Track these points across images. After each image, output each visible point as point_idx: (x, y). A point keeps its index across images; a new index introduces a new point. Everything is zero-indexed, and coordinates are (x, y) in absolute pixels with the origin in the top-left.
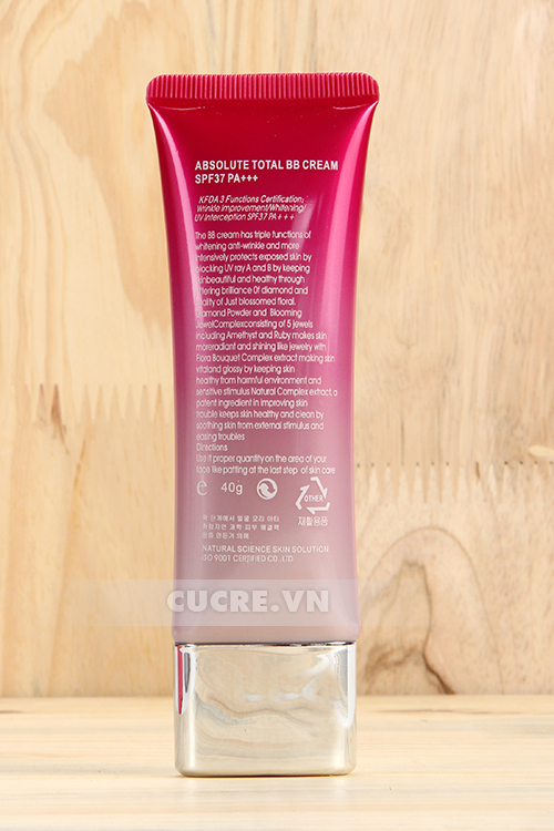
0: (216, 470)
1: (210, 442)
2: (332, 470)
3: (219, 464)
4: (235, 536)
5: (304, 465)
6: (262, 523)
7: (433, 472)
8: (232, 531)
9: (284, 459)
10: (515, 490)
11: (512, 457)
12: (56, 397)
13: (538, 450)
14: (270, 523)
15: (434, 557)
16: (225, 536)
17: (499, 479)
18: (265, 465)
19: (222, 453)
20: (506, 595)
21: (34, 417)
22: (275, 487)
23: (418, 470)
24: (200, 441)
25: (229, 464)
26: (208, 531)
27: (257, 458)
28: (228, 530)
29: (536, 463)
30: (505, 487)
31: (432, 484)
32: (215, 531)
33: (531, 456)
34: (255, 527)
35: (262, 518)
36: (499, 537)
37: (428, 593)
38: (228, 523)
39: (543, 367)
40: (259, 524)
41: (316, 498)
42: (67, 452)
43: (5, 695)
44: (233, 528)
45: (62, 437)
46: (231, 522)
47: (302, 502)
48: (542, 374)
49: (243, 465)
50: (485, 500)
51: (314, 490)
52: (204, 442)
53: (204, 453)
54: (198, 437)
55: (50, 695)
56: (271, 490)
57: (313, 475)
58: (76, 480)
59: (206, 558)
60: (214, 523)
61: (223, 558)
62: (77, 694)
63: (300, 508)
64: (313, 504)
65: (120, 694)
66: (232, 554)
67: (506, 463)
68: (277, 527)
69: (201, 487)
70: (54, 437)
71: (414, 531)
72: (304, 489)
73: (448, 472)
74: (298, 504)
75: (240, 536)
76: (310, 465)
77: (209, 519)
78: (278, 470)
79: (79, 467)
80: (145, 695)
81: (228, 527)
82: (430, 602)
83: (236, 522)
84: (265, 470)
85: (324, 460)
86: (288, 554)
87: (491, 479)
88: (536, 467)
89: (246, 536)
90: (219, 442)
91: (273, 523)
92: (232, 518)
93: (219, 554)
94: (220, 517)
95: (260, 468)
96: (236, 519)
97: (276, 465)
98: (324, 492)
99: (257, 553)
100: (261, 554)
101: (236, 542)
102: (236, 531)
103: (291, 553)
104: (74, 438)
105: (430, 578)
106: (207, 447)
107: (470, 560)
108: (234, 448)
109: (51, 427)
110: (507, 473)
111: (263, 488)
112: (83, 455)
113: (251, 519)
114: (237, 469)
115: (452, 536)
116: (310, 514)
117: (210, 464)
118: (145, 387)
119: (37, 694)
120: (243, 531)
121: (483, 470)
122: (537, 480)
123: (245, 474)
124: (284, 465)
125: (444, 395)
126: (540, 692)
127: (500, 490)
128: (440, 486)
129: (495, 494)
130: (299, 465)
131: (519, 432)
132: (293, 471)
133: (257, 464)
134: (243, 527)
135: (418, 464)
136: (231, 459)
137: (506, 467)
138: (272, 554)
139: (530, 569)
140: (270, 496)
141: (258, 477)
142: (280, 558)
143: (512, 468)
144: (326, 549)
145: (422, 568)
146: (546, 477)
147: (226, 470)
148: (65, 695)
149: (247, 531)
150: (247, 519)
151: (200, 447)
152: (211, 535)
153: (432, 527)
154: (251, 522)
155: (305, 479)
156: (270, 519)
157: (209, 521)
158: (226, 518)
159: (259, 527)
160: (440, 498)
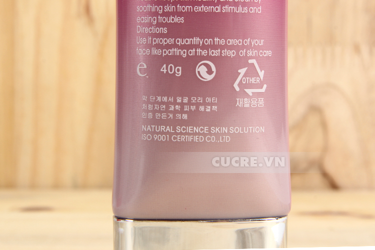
0: (155, 52)
1: (150, 25)
2: (269, 53)
3: (158, 46)
4: (174, 116)
5: (243, 47)
6: (201, 104)
8: (171, 112)
9: (222, 42)
14: (209, 104)
16: (164, 116)
18: (204, 47)
19: (161, 35)
22: (214, 69)
24: (141, 24)
25: (168, 47)
26: (147, 111)
27: (196, 40)
28: (167, 111)
32: (154, 112)
34: (193, 108)
35: (200, 100)
38: (168, 104)
40: (198, 105)
41: (253, 80)
44: (172, 108)
46: (170, 103)
47: (240, 84)
49: (182, 47)
51: (252, 72)
52: (144, 25)
53: (143, 35)
54: (138, 19)
56: (210, 72)
57: (251, 58)
59: (145, 137)
60: (153, 104)
61: (162, 138)
63: (238, 89)
64: (251, 86)
66: (171, 134)
68: (215, 108)
69: (140, 68)
72: (242, 71)
74: (236, 86)
75: (179, 116)
76: (248, 47)
77: (148, 99)
78: (216, 53)
81: (167, 107)
83: (175, 103)
84: (204, 53)
85: (261, 43)
86: (225, 134)
89: (185, 116)
90: (159, 25)
91: (211, 104)
92: (171, 99)
93: (158, 134)
94: (159, 98)
95: (199, 50)
96: (175, 100)
97: (214, 47)
98: (262, 74)
99: (196, 134)
100: (199, 134)
101: (175, 123)
102: (175, 112)
103: (228, 134)
106: (147, 30)
108: (174, 31)
111: (202, 70)
113: (190, 100)
114: (177, 51)
116: (247, 95)
117: (150, 46)
120: (182, 111)
123: (185, 56)
124: (222, 47)
130: (237, 48)
132: (231, 53)
133: (196, 46)
134: (182, 108)
136: (170, 41)
138: (210, 134)
140: (209, 78)
141: (197, 59)
142: (218, 139)
144: (262, 129)
147: (165, 53)
149: (186, 112)
150: (186, 100)
151: (140, 29)
152: (150, 115)
154: (190, 103)
155: (243, 61)
156: (208, 100)
157: (148, 102)
158: (165, 99)
159: (197, 108)
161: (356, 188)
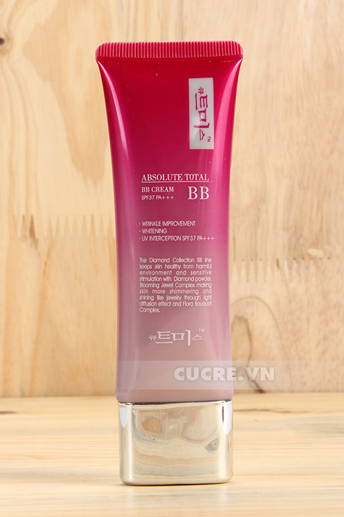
7: (252, 265)
10: (299, 275)
11: (298, 255)
12: (32, 223)
13: (313, 252)
15: (253, 314)
17: (290, 268)
20: (295, 335)
21: (19, 235)
23: (243, 263)
29: (312, 258)
30: (294, 273)
31: (252, 272)
33: (309, 255)
36: (290, 302)
37: (249, 334)
39: (315, 203)
42: (39, 255)
43: (5, 396)
45: (36, 246)
48: (315, 207)
50: (282, 281)
55: (31, 395)
58: (44, 272)
62: (46, 395)
65: (70, 395)
67: (294, 259)
70: (31, 246)
71: (241, 299)
73: (260, 265)
79: (46, 264)
80: (86, 395)
82: (250, 340)
87: (286, 269)
88: (311, 261)
104: (43, 247)
105: (250, 326)
107: (274, 315)
109: (29, 241)
110: (295, 265)
112: (48, 256)
115: (263, 302)
118: (84, 217)
119: (23, 395)
121: (281, 263)
122: (312, 269)
125: (258, 220)
126: (314, 391)
127: (291, 274)
128: (256, 273)
129: (288, 277)
131: (302, 241)
135: (243, 260)
137: (294, 262)
139: (308, 320)
143: (298, 262)
145: (246, 321)
146: (317, 267)
148: (39, 396)
153: (252, 297)
160: (256, 280)
161: (270, 392)
